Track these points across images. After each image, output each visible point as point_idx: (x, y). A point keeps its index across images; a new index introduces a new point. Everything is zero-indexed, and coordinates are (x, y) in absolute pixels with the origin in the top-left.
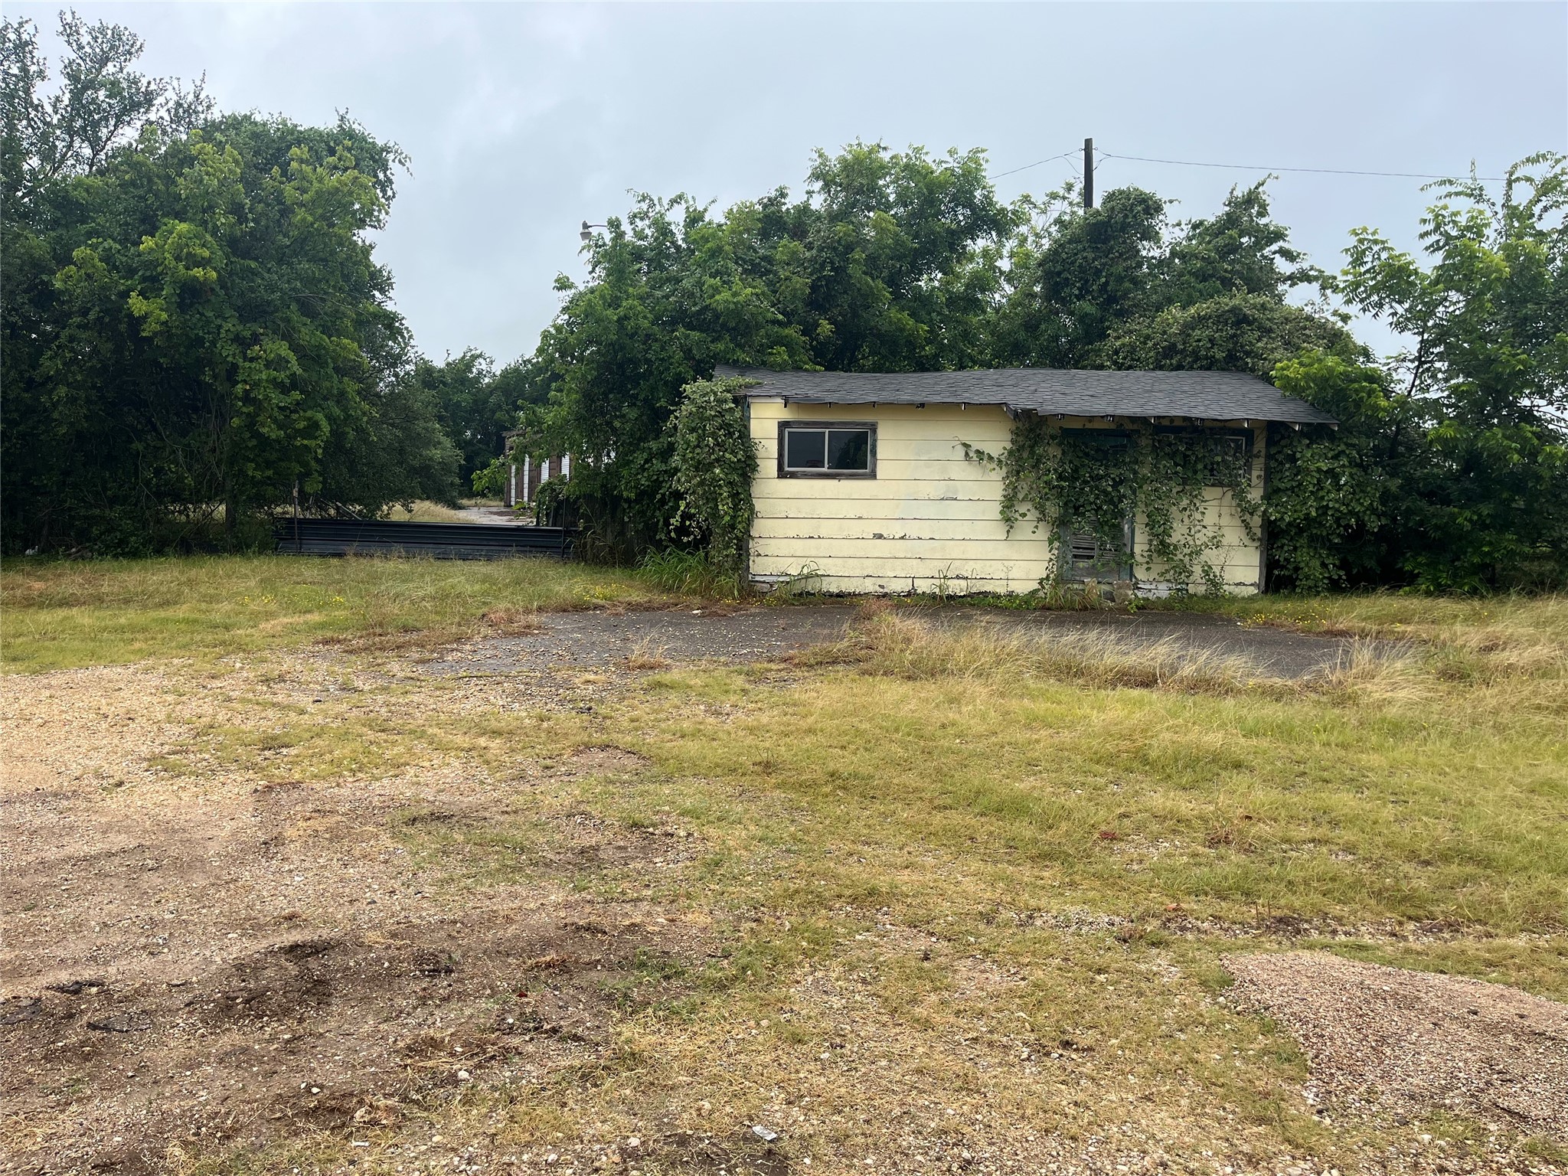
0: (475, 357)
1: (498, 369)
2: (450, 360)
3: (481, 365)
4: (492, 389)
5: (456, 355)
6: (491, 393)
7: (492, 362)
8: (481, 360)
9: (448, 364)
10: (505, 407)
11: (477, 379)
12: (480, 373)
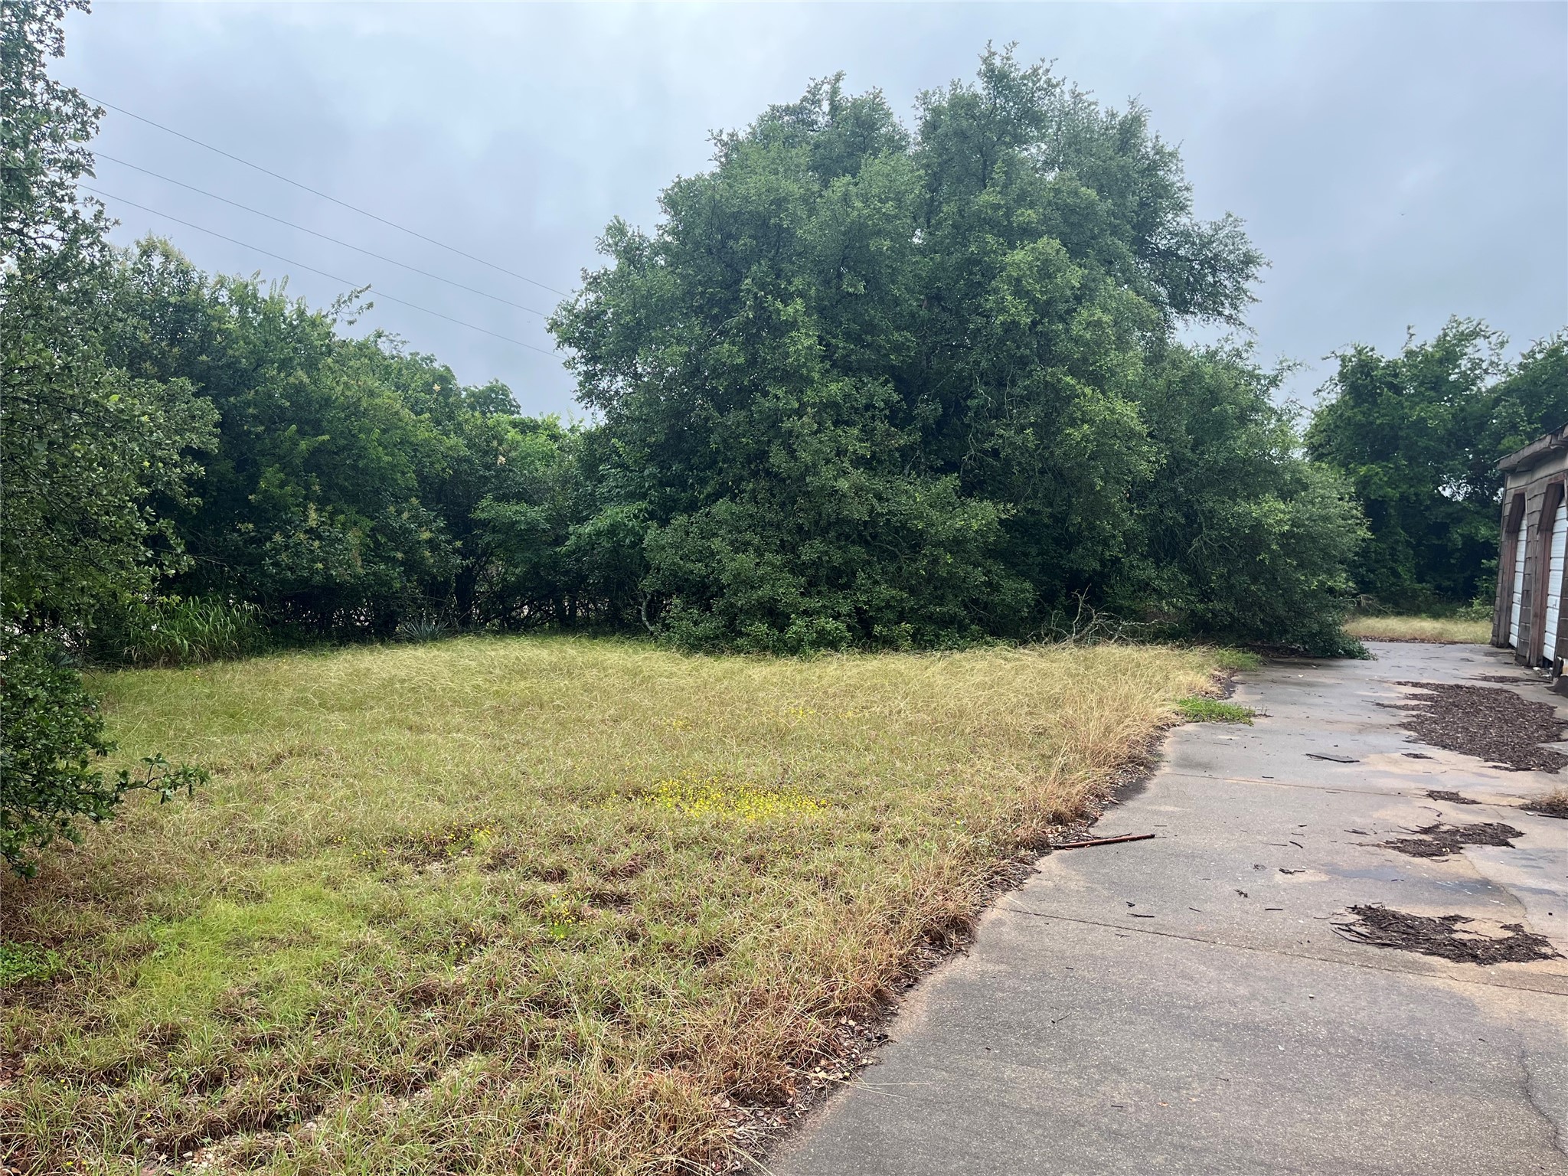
0: (1465, 338)
1: (1513, 357)
2: (1413, 346)
3: (1480, 350)
4: (1499, 396)
5: (1427, 338)
6: (1497, 402)
7: (1502, 344)
8: (1480, 342)
9: (1410, 354)
10: (1524, 426)
11: (1469, 380)
12: (1476, 364)
